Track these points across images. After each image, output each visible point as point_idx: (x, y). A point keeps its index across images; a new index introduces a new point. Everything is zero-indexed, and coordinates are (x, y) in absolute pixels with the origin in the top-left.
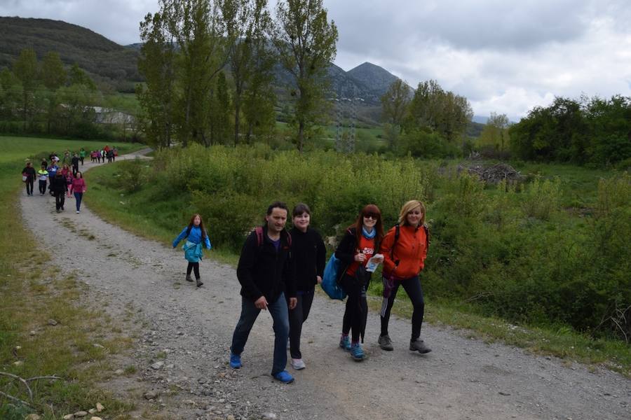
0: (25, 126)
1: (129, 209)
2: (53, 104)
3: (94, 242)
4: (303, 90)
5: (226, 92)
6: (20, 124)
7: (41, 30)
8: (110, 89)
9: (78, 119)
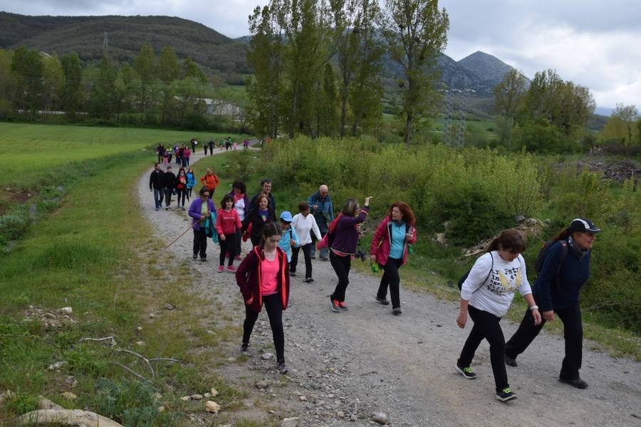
0: (142, 118)
2: (168, 96)
4: (411, 82)
5: (333, 84)
6: (138, 116)
7: (158, 26)
8: (220, 81)
9: (190, 110)
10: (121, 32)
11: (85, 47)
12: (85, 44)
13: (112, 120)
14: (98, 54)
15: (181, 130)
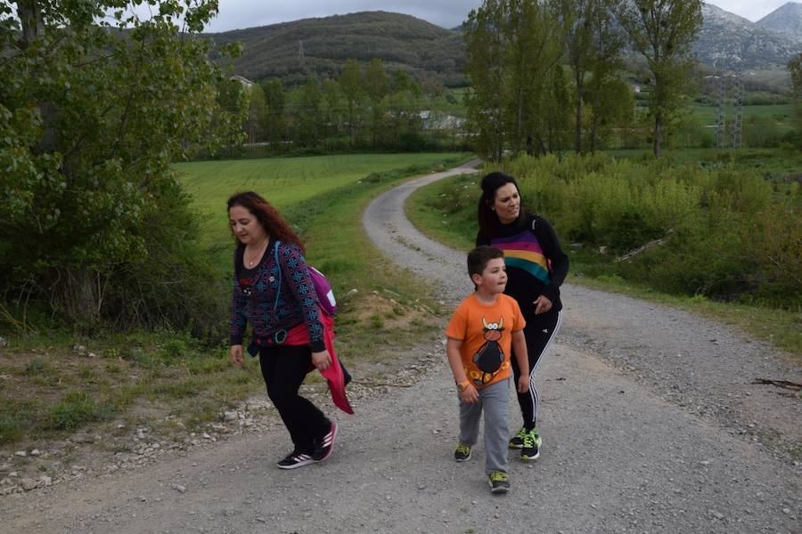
0: (350, 142)
1: (449, 228)
2: (377, 114)
3: (420, 252)
4: (657, 77)
5: (565, 89)
6: (346, 140)
7: (359, 25)
8: (438, 86)
9: (404, 129)
10: (318, 39)
11: (279, 61)
12: (279, 57)
13: (319, 147)
14: (294, 67)
15: (395, 153)
